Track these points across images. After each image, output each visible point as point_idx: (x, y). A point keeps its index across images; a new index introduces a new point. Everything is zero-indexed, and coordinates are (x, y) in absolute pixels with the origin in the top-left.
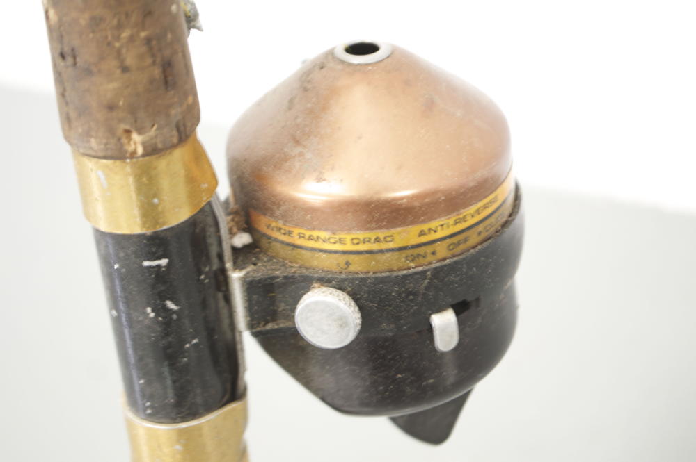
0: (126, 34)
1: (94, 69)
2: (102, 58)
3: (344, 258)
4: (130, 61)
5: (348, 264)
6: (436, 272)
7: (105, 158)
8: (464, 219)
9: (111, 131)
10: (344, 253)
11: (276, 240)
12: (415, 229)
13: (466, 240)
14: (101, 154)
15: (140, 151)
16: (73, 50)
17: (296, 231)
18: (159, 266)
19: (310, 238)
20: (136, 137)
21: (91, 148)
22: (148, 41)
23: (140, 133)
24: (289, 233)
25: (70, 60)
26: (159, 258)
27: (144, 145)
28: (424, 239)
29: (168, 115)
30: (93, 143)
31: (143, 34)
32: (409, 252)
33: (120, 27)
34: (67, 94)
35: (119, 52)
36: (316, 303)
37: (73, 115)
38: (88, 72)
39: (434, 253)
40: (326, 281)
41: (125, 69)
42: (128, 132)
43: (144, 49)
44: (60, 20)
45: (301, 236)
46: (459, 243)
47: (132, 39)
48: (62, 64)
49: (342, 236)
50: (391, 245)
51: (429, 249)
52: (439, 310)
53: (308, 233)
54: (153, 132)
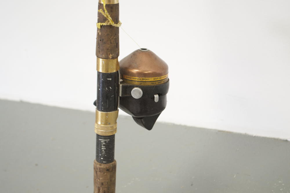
0: (112, 37)
1: (106, 43)
2: (108, 41)
3: (140, 83)
4: (112, 42)
5: (141, 84)
6: (156, 86)
7: (105, 58)
8: (161, 78)
9: (107, 53)
10: (141, 81)
11: (128, 80)
12: (153, 78)
13: (161, 82)
14: (104, 58)
15: (111, 58)
16: (103, 39)
17: (132, 77)
18: (110, 80)
19: (135, 79)
20: (111, 55)
21: (103, 57)
22: (115, 39)
23: (111, 54)
24: (131, 78)
25: (102, 41)
26: (110, 78)
27: (112, 57)
28: (154, 80)
29: (116, 52)
30: (103, 55)
31: (115, 38)
32: (152, 82)
33: (111, 36)
34: (100, 47)
35: (111, 40)
36: (136, 89)
37: (100, 50)
38: (105, 43)
39: (156, 83)
40: (137, 86)
41: (111, 43)
42: (110, 54)
43: (114, 40)
44: (101, 34)
45: (133, 78)
46: (160, 82)
47: (113, 38)
48: (100, 42)
49: (141, 78)
50: (149, 81)
51: (155, 82)
52: (156, 94)
53: (134, 78)
54: (113, 55)
